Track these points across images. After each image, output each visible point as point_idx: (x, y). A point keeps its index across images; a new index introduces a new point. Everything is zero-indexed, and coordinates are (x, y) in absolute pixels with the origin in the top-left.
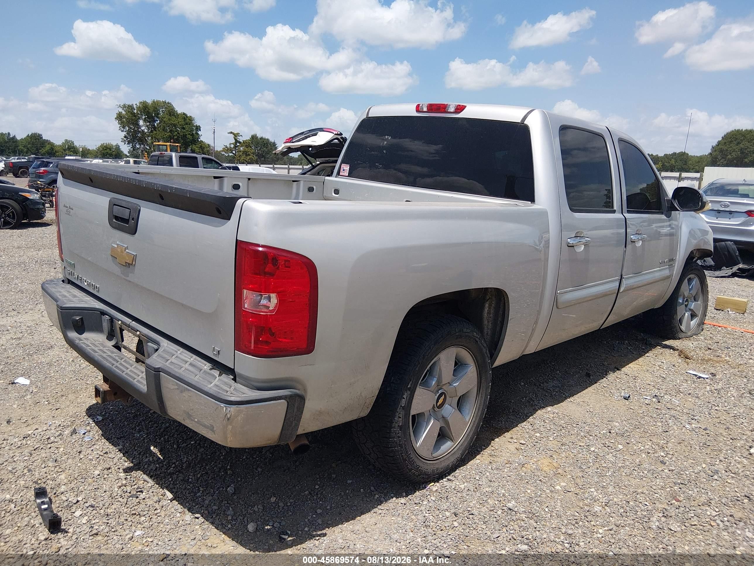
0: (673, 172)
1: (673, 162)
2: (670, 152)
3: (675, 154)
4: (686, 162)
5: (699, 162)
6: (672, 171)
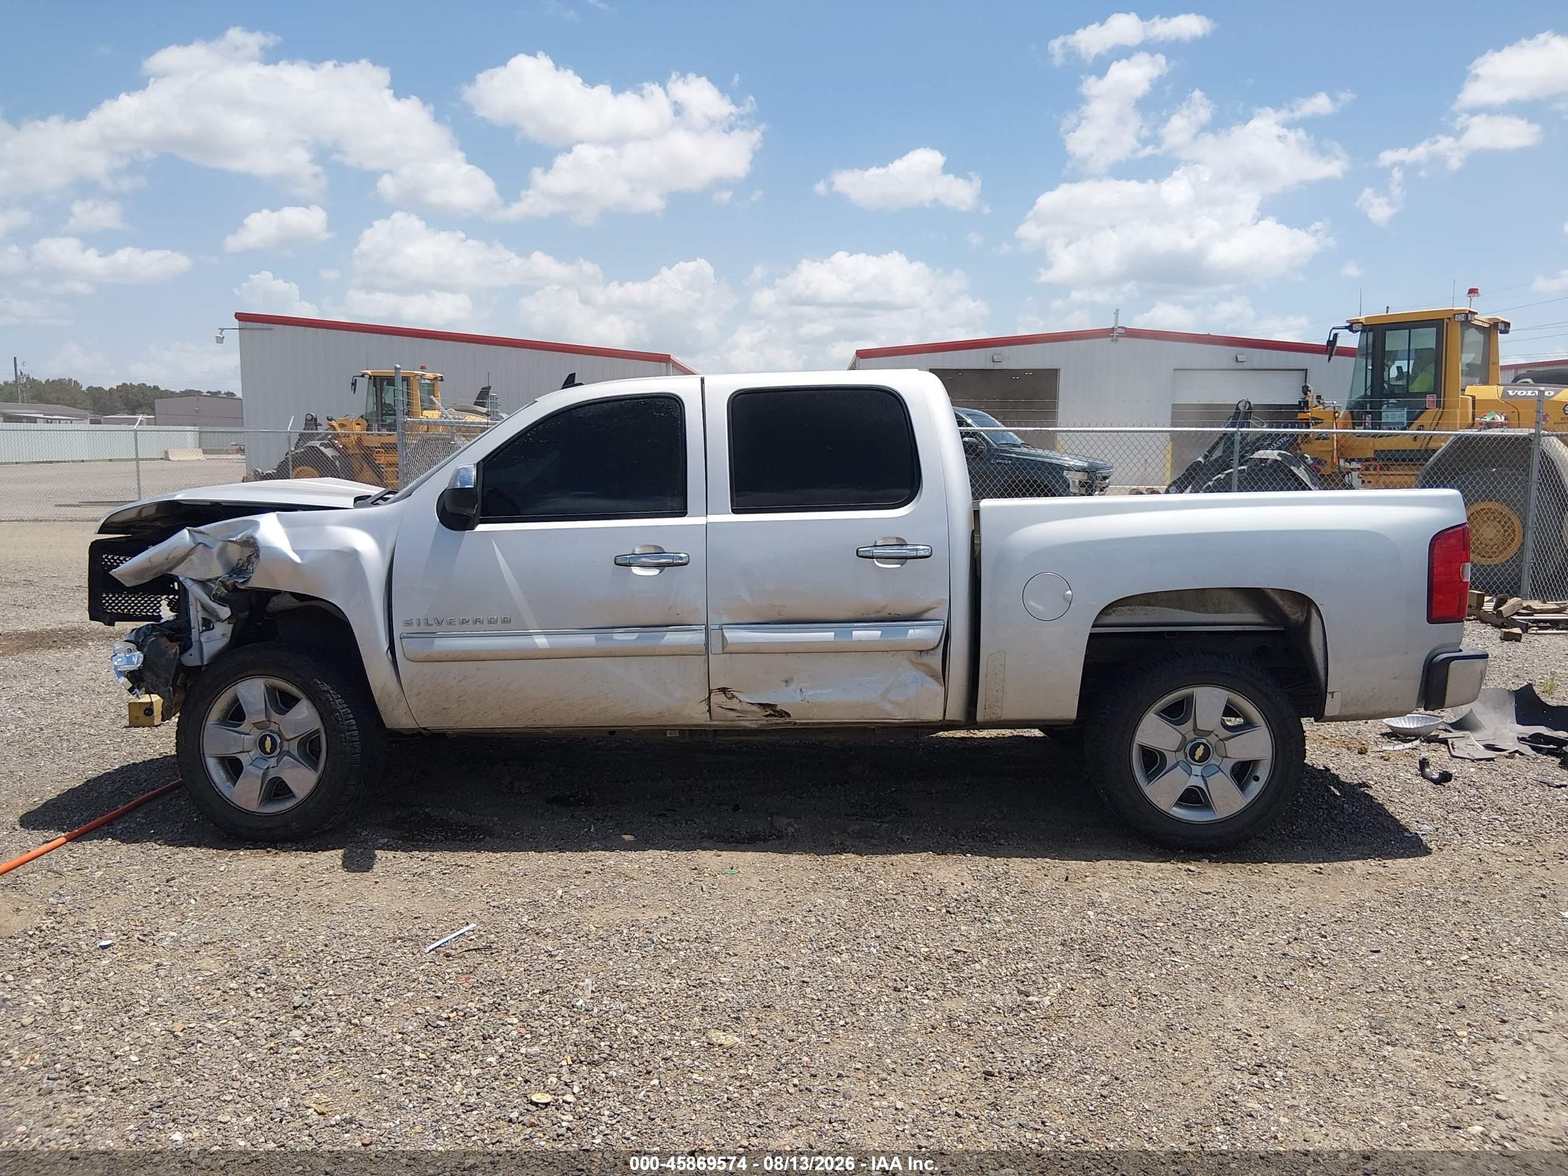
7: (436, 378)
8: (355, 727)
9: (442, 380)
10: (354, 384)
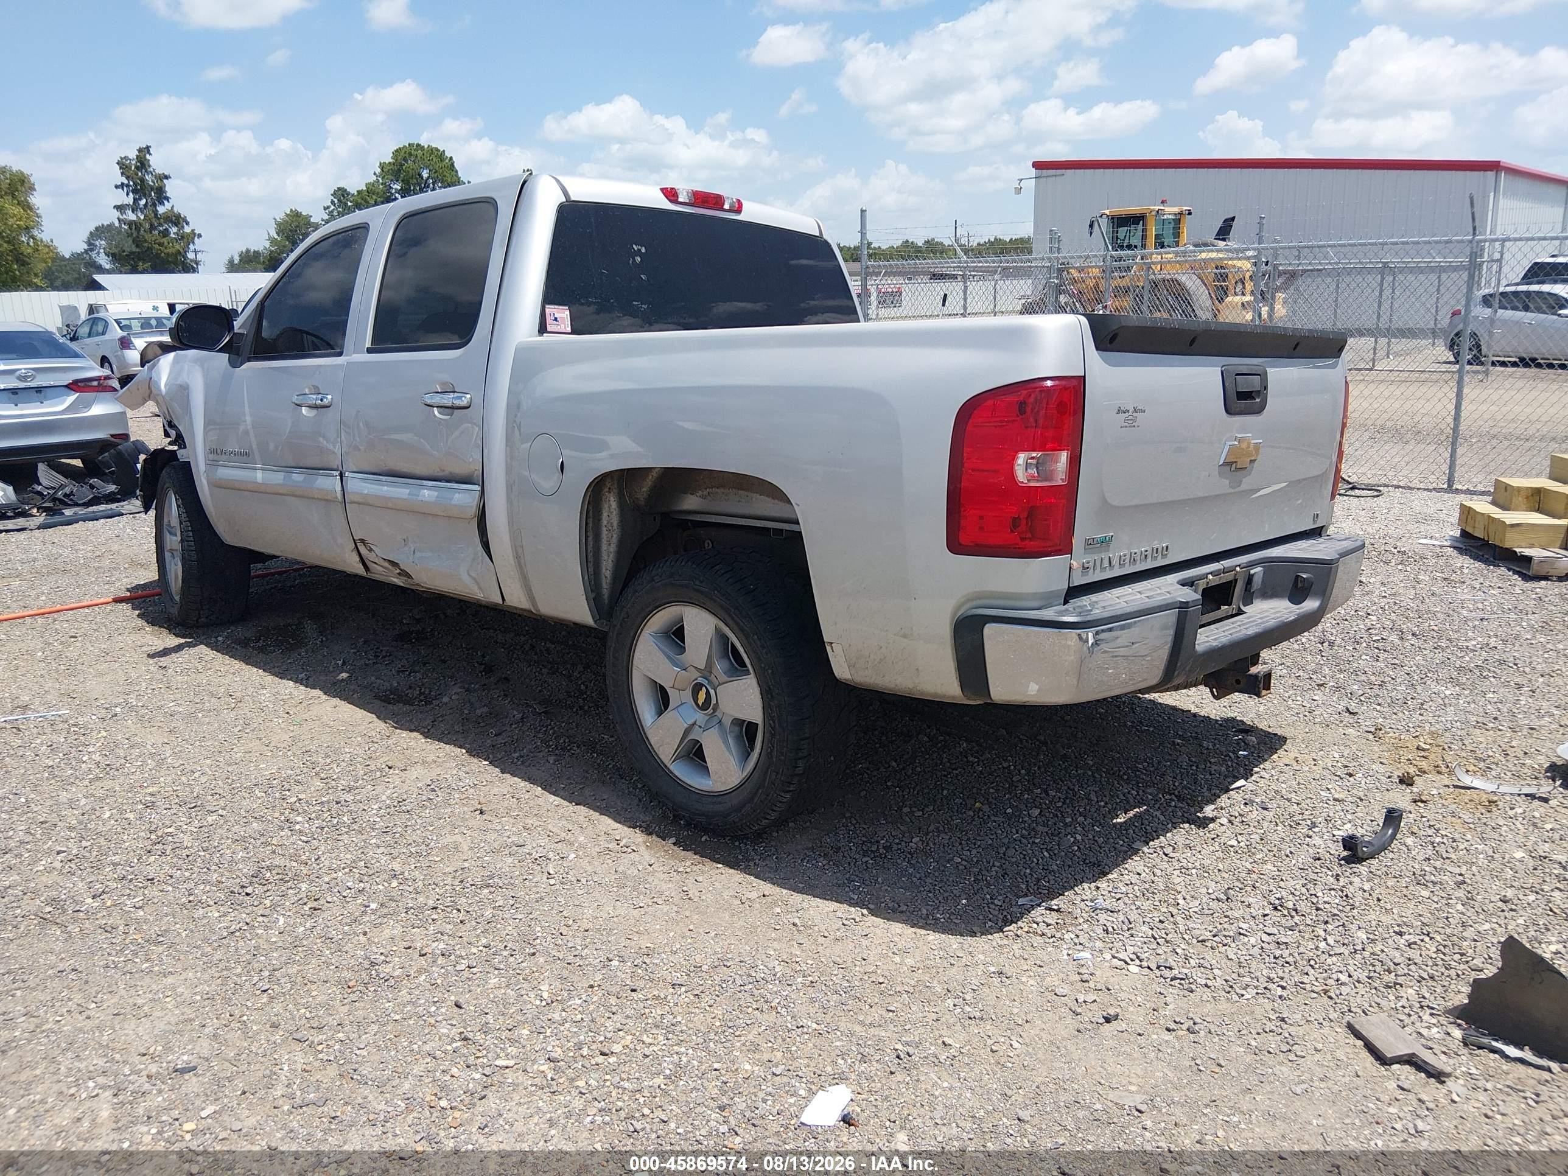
7: (1181, 214)
8: (192, 539)
9: (1190, 214)
10: (1091, 226)
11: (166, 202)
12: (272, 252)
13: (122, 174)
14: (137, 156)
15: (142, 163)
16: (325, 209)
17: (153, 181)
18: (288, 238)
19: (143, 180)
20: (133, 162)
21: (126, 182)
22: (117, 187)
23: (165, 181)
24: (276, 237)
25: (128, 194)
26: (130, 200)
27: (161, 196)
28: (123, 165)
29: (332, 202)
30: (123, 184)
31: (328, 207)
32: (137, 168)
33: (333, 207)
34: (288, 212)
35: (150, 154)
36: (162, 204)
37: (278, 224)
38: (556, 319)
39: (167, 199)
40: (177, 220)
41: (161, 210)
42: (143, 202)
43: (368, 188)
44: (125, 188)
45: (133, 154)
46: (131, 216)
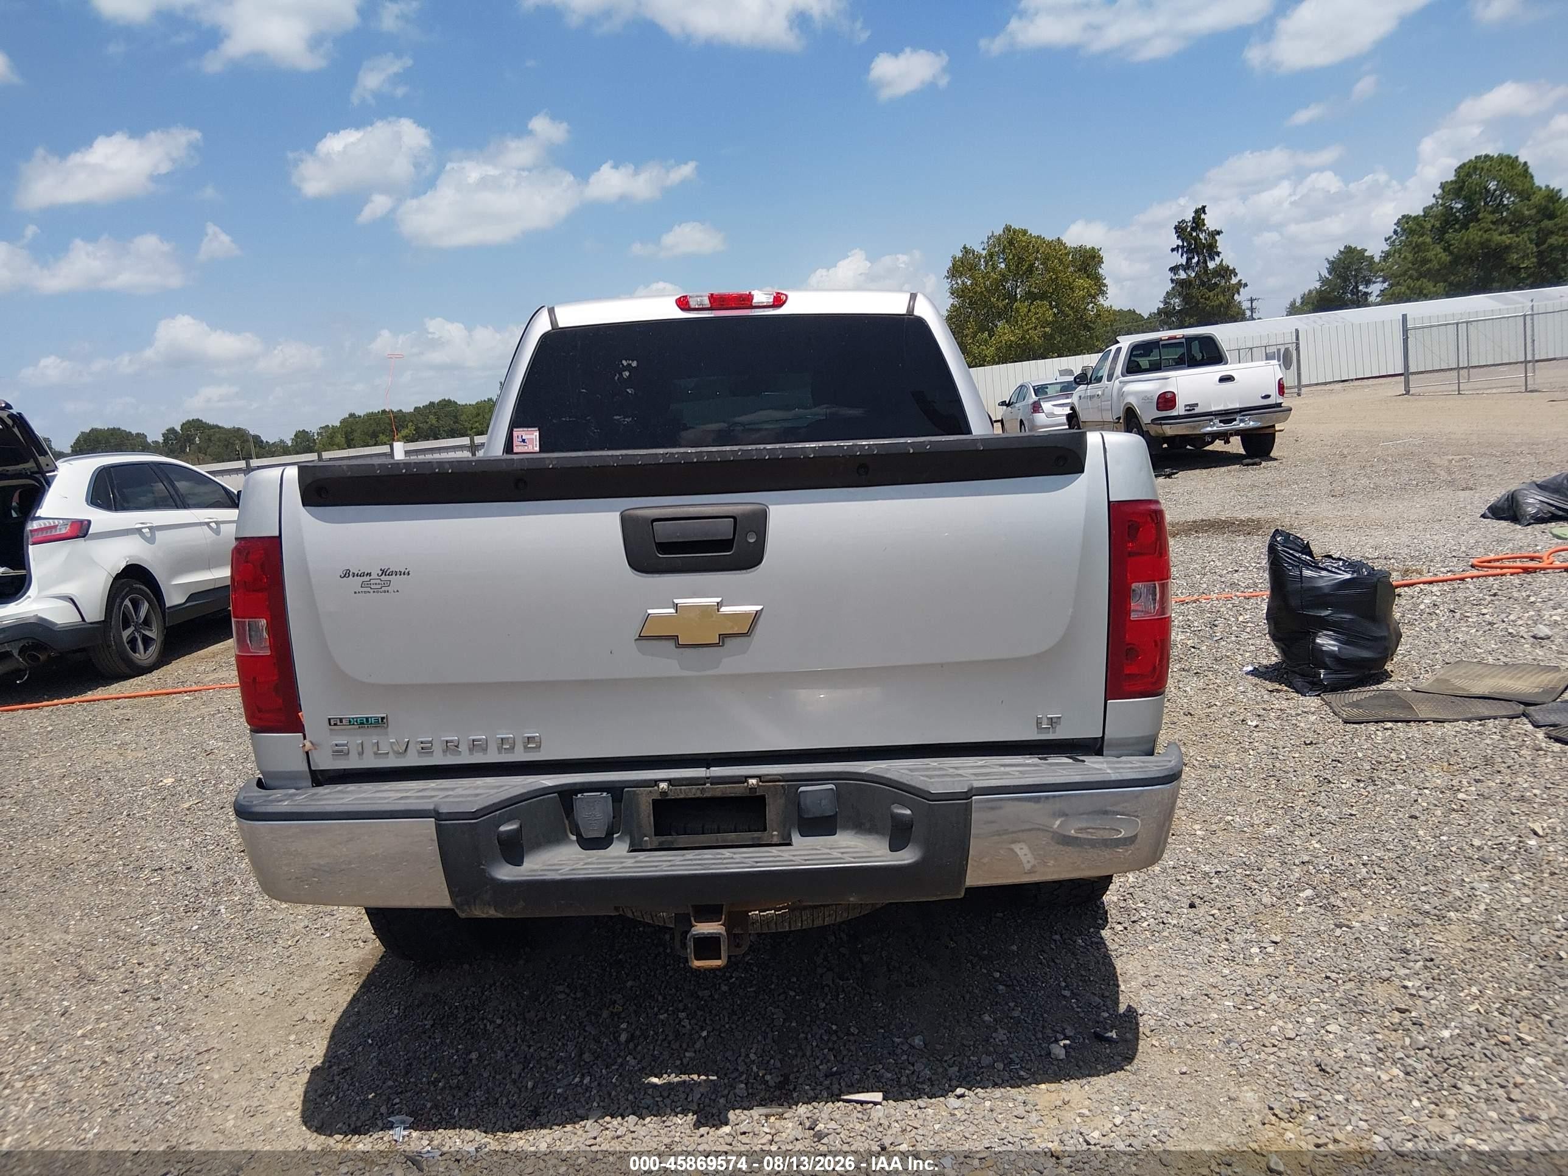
0: (438, 439)
1: (433, 420)
2: (423, 402)
3: (432, 404)
4: (456, 417)
5: (478, 415)
6: (436, 438)
11: (1216, 258)
12: (1321, 291)
13: (1178, 237)
14: (1193, 218)
15: (1198, 222)
16: (1386, 240)
17: (1206, 239)
18: (1339, 277)
19: (1197, 238)
20: (1189, 224)
21: (1181, 244)
22: (1173, 250)
23: (1217, 237)
24: (1327, 276)
25: (1182, 255)
26: (1184, 261)
27: (1212, 250)
28: (1180, 230)
29: (1395, 232)
30: (1178, 246)
31: (1390, 238)
32: (1193, 229)
33: (1395, 237)
34: (1342, 250)
35: (1205, 214)
36: (1213, 259)
37: (1331, 263)
38: (524, 441)
39: (1218, 254)
40: (1225, 272)
41: (1211, 265)
42: (1195, 260)
43: (1425, 212)
44: (1180, 250)
45: (1189, 216)
46: (1183, 275)
